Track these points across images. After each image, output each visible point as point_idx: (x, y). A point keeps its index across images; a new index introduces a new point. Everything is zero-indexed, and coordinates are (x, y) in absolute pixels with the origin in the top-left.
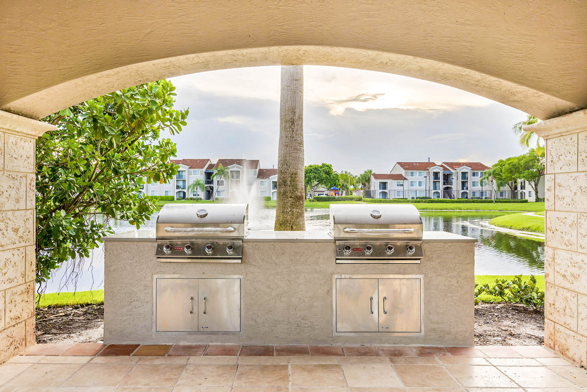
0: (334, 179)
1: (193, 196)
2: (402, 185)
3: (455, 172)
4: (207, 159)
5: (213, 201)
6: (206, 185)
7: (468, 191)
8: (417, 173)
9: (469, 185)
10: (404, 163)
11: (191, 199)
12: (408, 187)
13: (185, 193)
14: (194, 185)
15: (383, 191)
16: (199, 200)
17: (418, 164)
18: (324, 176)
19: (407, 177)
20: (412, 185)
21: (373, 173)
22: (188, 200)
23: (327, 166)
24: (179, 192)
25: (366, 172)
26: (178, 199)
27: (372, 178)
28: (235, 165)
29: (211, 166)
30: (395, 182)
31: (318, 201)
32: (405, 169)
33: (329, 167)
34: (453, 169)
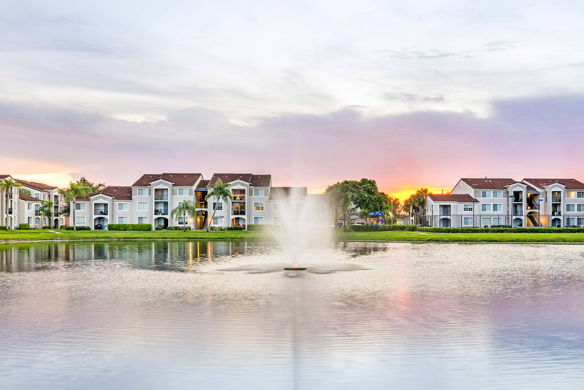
0: (380, 200)
1: (179, 224)
2: (471, 209)
3: (543, 191)
4: (197, 174)
5: (208, 231)
6: (197, 210)
7: (561, 218)
8: (490, 193)
9: (562, 208)
10: (471, 179)
11: (176, 228)
12: (479, 212)
13: (167, 220)
14: (180, 210)
15: (445, 217)
16: (188, 230)
17: (490, 181)
18: (366, 196)
19: (478, 199)
20: (484, 209)
21: (428, 193)
22: (172, 230)
23: (370, 182)
24: (159, 218)
25: (419, 192)
26: (157, 229)
27: (429, 199)
28: (239, 181)
29: (204, 183)
30: (461, 206)
31: (355, 231)
32: (473, 187)
33: (372, 183)
34: (540, 187)
